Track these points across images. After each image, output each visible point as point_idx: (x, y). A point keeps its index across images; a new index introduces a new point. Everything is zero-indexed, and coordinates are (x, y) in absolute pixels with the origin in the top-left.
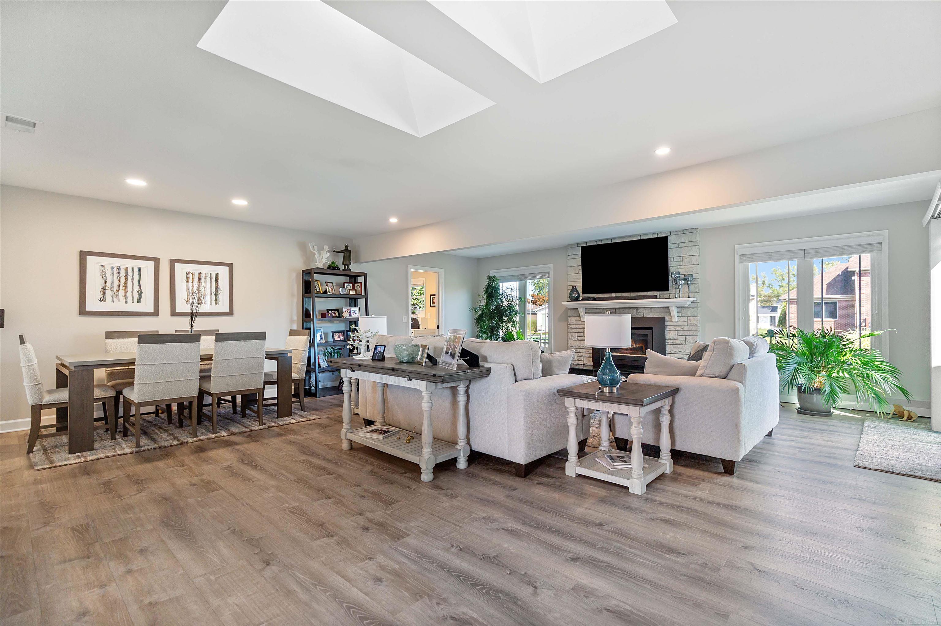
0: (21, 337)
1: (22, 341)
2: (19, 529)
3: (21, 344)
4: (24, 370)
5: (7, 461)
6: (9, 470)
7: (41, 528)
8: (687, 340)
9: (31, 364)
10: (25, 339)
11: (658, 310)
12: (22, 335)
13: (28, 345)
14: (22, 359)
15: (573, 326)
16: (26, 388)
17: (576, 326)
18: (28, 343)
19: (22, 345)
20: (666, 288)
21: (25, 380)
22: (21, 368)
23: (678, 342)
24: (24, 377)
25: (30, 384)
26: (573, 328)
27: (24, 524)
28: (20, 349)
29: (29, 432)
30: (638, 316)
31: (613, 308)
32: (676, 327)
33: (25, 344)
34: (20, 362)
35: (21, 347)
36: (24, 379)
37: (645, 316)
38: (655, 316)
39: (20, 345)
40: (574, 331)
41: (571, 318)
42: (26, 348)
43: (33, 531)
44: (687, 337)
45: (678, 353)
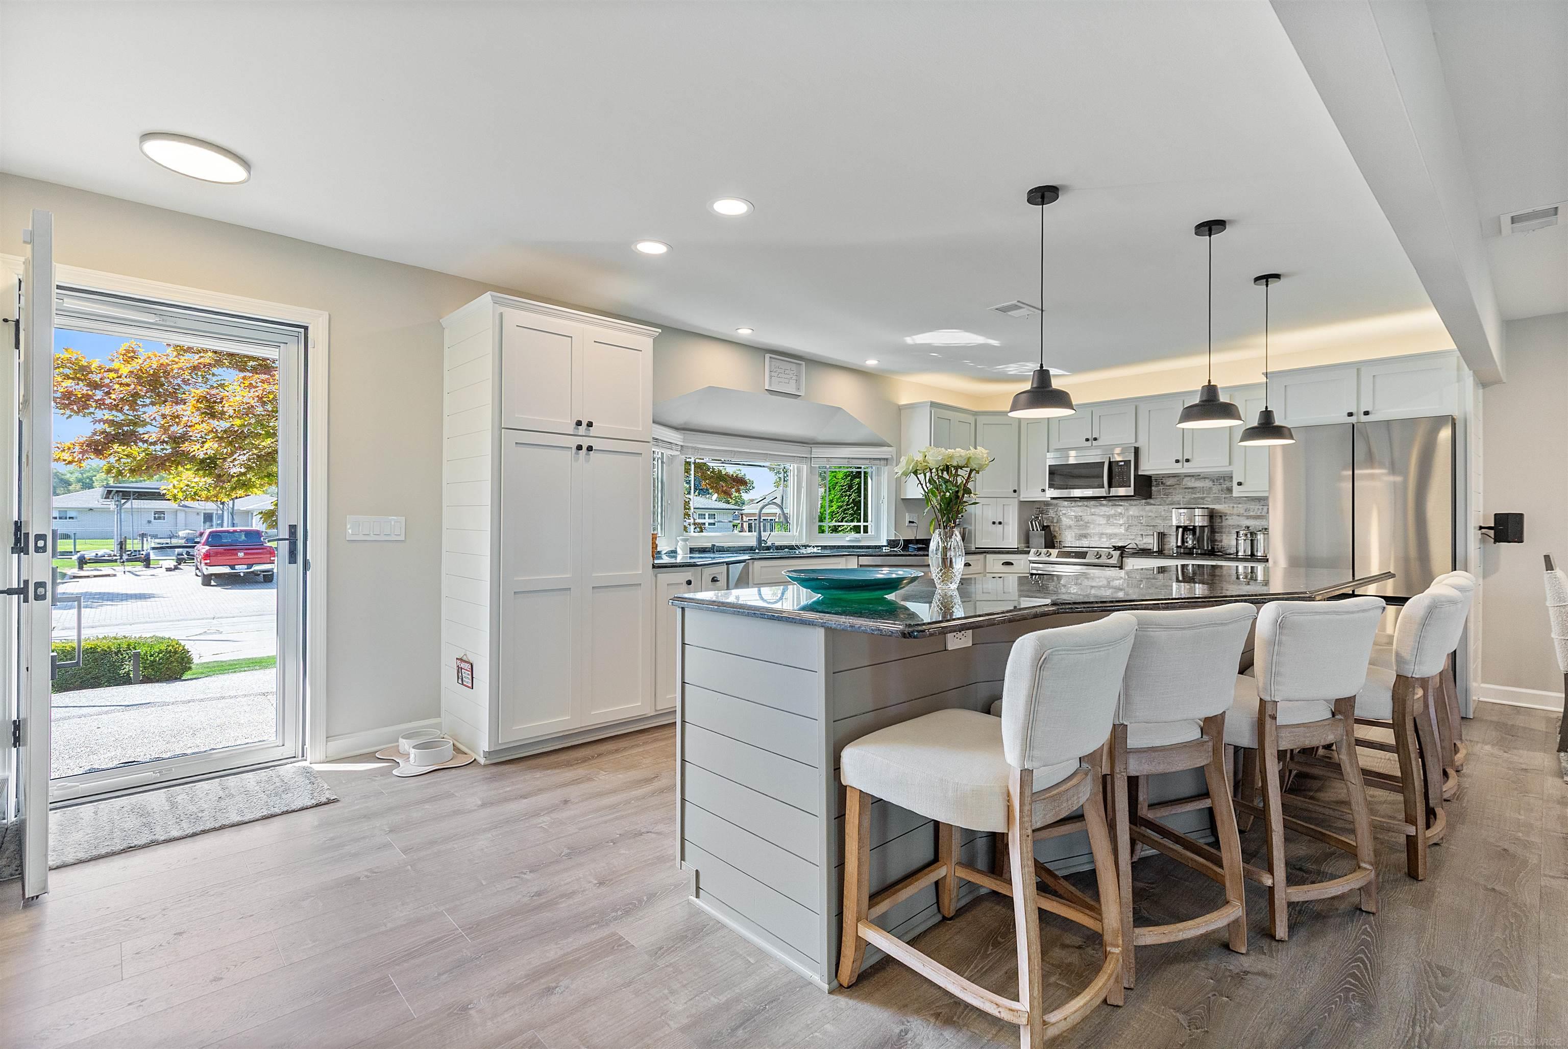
0: (1547, 558)
1: (1549, 566)
2: (1525, 862)
3: (1547, 570)
4: (1552, 613)
5: (1524, 753)
6: (1524, 766)
7: (1558, 878)
9: (1564, 604)
10: (1554, 562)
12: (1548, 556)
13: (1558, 572)
14: (1549, 594)
16: (1556, 644)
18: (1558, 568)
19: (1549, 572)
21: (1553, 630)
22: (1548, 610)
24: (1552, 623)
25: (1563, 638)
27: (1534, 860)
28: (1545, 579)
29: (1562, 715)
33: (1553, 570)
34: (1545, 599)
35: (1546, 575)
36: (1553, 627)
39: (1545, 572)
42: (1555, 578)
43: (1545, 875)
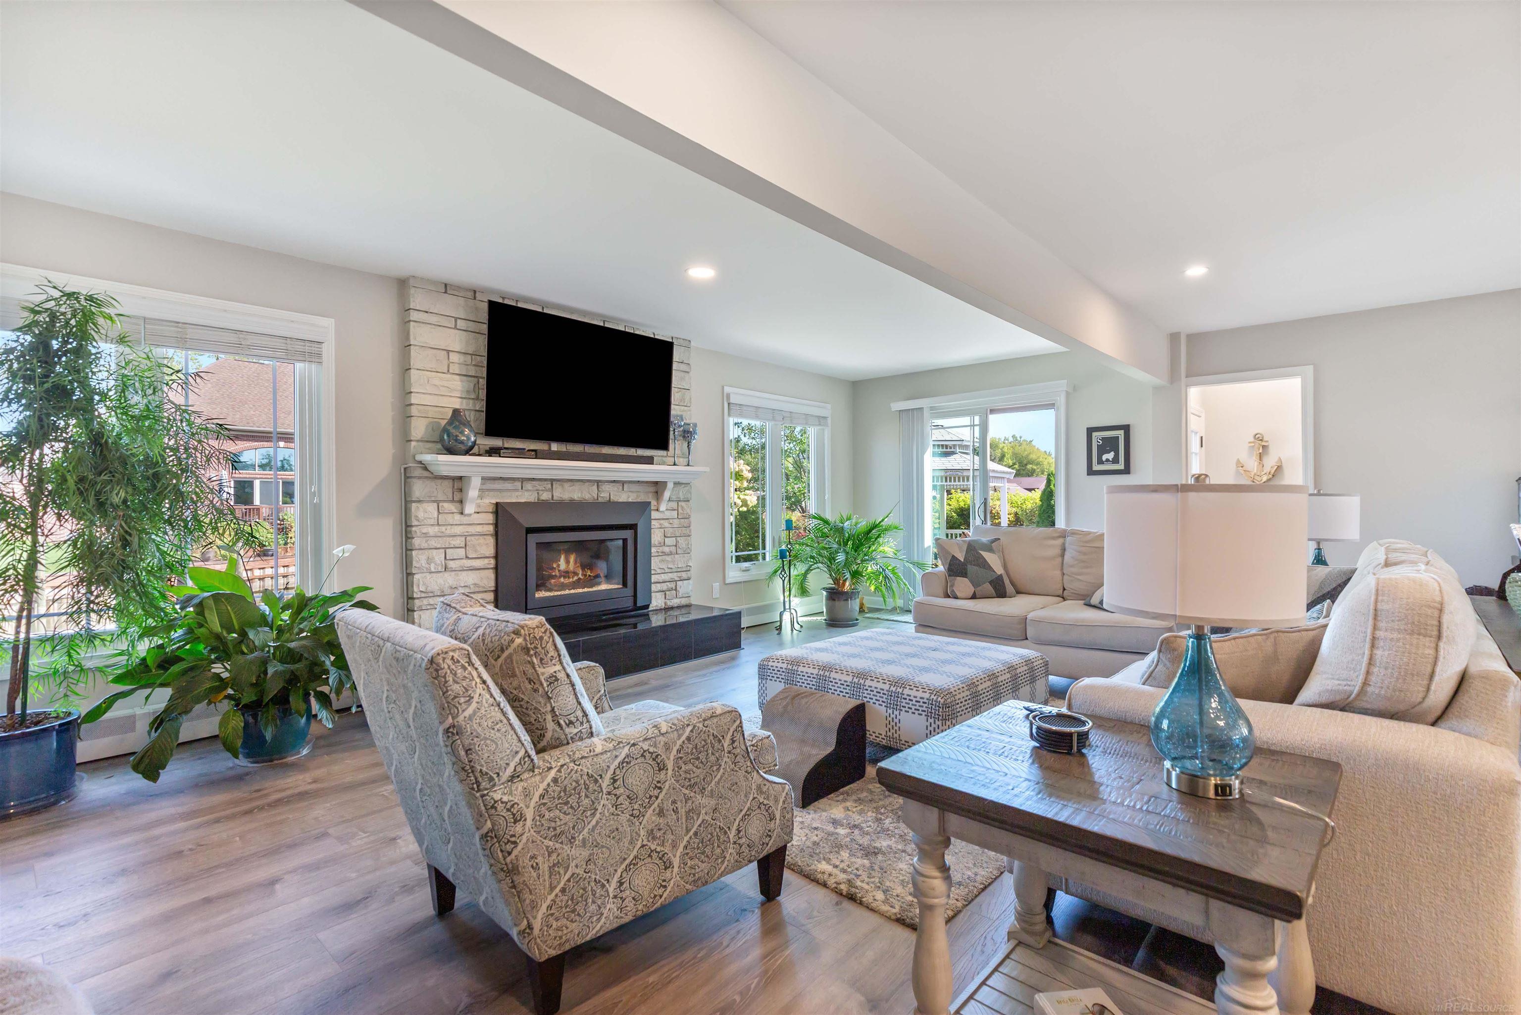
8: (679, 545)
11: (635, 487)
15: (432, 531)
17: (443, 529)
20: (663, 445)
23: (666, 549)
26: (431, 533)
30: (600, 500)
31: (546, 480)
32: (662, 522)
37: (614, 498)
38: (630, 500)
40: (433, 543)
41: (425, 505)
44: (678, 539)
45: (667, 570)
